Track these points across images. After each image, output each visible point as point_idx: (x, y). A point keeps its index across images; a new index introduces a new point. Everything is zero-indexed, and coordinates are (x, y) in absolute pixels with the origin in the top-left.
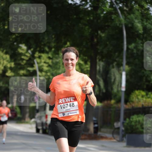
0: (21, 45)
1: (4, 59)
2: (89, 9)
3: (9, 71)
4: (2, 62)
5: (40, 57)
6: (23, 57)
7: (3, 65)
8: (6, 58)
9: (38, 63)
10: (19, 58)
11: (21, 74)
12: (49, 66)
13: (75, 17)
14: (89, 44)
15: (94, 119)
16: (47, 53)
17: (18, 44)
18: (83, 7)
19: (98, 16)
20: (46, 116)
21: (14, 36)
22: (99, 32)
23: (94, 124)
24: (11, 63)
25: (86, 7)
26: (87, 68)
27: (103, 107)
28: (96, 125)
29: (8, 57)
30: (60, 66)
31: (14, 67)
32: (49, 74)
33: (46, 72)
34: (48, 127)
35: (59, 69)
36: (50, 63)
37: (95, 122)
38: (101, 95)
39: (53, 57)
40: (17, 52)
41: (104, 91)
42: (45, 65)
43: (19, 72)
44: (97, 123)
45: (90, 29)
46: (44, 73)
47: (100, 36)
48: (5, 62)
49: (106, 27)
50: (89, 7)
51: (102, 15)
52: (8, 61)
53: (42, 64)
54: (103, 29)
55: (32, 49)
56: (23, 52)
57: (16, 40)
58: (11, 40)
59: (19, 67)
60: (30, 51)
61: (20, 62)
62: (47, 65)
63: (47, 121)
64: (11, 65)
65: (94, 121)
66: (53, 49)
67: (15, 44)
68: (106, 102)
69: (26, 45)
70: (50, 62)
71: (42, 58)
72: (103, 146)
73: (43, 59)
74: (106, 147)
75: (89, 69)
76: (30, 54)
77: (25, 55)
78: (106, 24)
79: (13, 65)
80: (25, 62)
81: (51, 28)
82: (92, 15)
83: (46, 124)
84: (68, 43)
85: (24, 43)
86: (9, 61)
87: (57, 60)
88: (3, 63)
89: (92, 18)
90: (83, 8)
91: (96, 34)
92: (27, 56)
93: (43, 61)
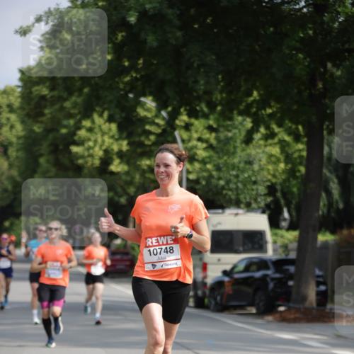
0: (143, 99)
1: (103, 134)
2: (305, 10)
3: (117, 161)
4: (100, 140)
5: (187, 127)
6: (148, 127)
7: (101, 146)
8: (110, 129)
9: (183, 141)
10: (140, 130)
11: (145, 168)
12: (210, 147)
13: (272, 29)
14: (306, 94)
15: (318, 272)
16: (206, 116)
17: (138, 96)
18: (291, 7)
19: (325, 26)
20: (204, 267)
21: (127, 79)
22: (329, 65)
23: (318, 284)
24: (120, 142)
25: (297, 7)
26: (300, 151)
27: (339, 245)
28: (323, 288)
29: (114, 126)
30: (235, 147)
31: (128, 150)
32: (209, 166)
33: (204, 162)
34: (207, 292)
35: (234, 153)
36: (213, 141)
37: (321, 280)
38: (333, 215)
39: (219, 126)
40: (135, 114)
41: (341, 206)
42: (201, 145)
43: (138, 163)
44: (324, 283)
45: (308, 59)
46: (197, 165)
47: (332, 75)
48: (107, 140)
49: (346, 54)
50: (304, 7)
51: (336, 25)
52: (112, 137)
53: (194, 143)
54: (337, 58)
55: (170, 109)
56: (149, 115)
57: (132, 87)
58: (121, 86)
59: (139, 150)
60: (164, 113)
61: (143, 138)
62: (205, 145)
63: (205, 277)
64: (121, 145)
65: (318, 276)
66: (219, 108)
67: (131, 96)
68: (345, 232)
69: (156, 99)
70: (212, 137)
71: (193, 128)
72: (339, 337)
73: (196, 132)
74: (346, 338)
75: (304, 154)
76: (164, 119)
77: (153, 123)
78: (347, 46)
79: (124, 145)
80: (152, 138)
81: (214, 57)
82: (310, 26)
83: (204, 284)
84: (255, 93)
85: (151, 94)
86: (116, 137)
87: (230, 135)
88: (103, 142)
89: (311, 32)
90: (291, 10)
91: (322, 70)
92: (158, 125)
93: (195, 136)
